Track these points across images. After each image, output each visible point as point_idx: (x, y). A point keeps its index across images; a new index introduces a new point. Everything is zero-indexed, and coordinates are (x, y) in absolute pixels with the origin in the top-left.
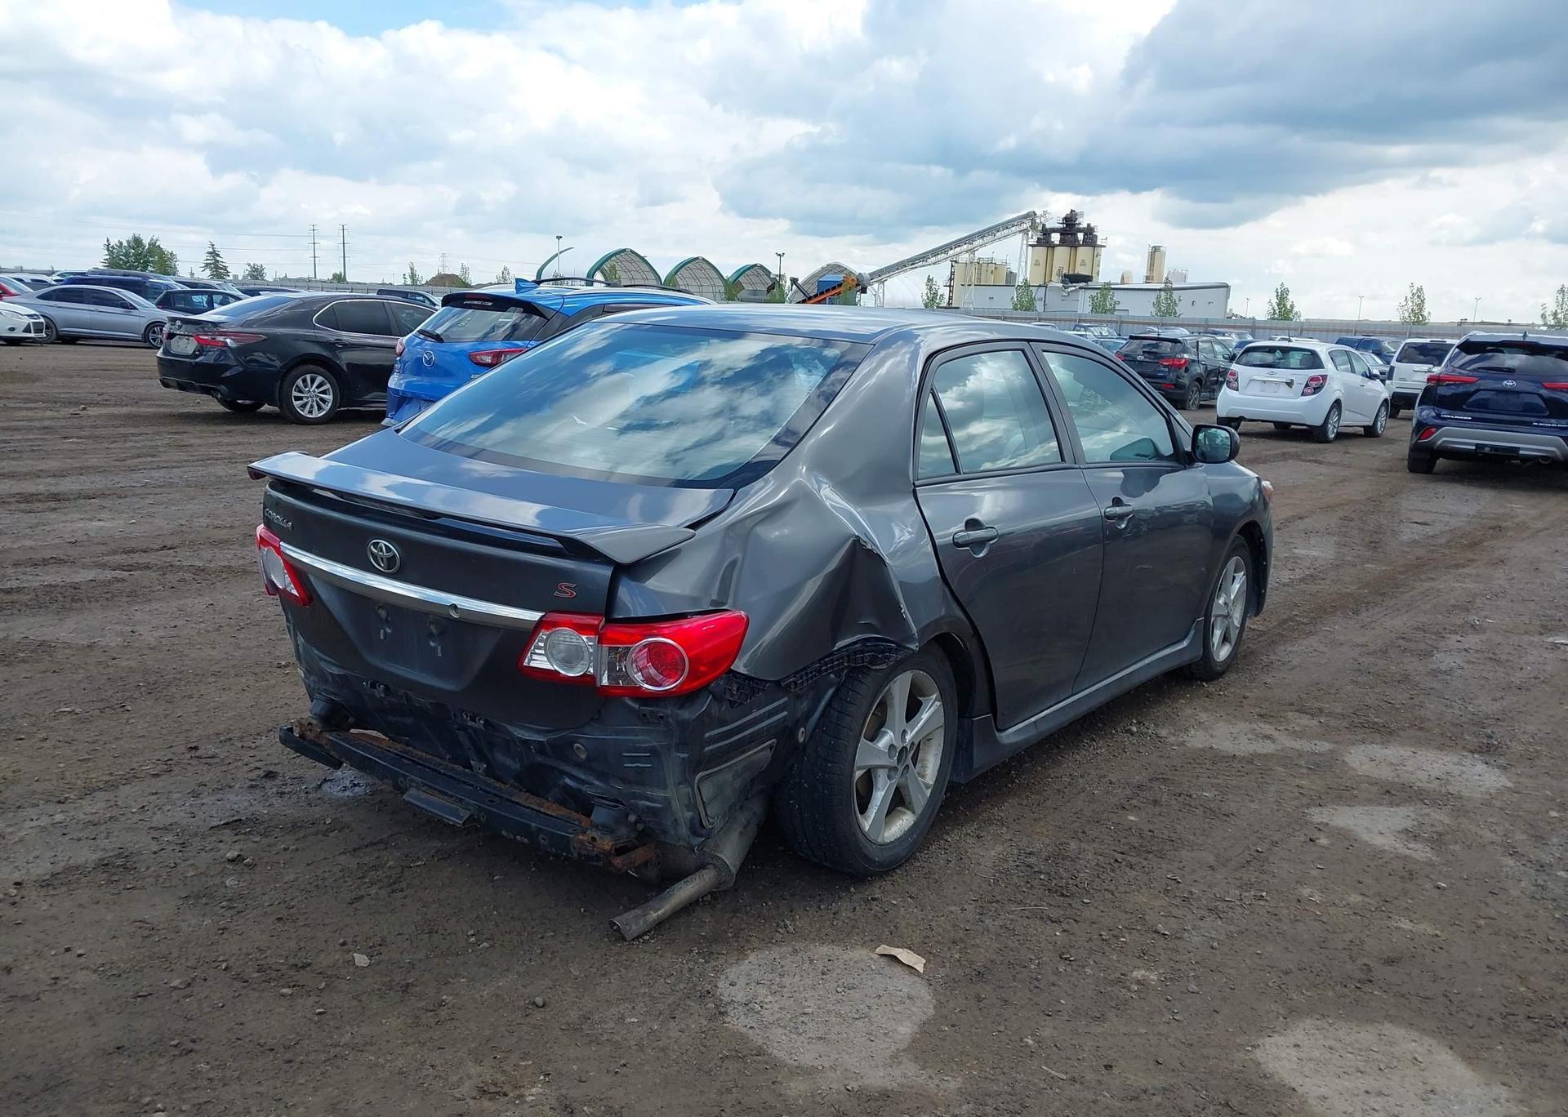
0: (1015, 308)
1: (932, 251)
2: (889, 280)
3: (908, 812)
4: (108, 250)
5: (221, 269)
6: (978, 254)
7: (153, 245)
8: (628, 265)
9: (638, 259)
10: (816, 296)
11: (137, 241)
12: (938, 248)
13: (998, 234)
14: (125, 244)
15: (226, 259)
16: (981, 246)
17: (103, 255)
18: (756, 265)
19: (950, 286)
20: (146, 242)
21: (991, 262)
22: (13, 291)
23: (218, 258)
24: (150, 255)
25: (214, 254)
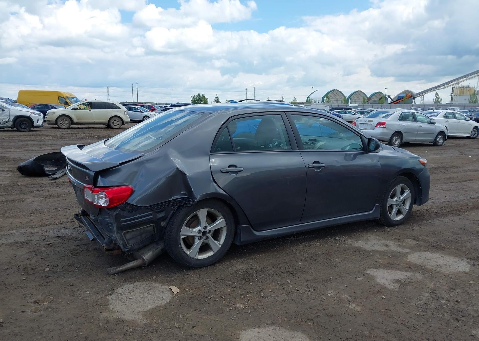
0: (469, 103)
1: (442, 84)
2: (426, 95)
3: (212, 251)
4: (192, 98)
5: (219, 102)
6: (460, 85)
7: (203, 96)
8: (336, 94)
9: (338, 92)
10: (396, 101)
11: (199, 95)
12: (445, 83)
13: (469, 77)
14: (196, 96)
15: (220, 99)
16: (461, 81)
17: (191, 99)
18: (379, 92)
19: (452, 96)
20: (201, 95)
21: (468, 87)
22: (157, 109)
23: (218, 99)
24: (202, 99)
25: (217, 97)
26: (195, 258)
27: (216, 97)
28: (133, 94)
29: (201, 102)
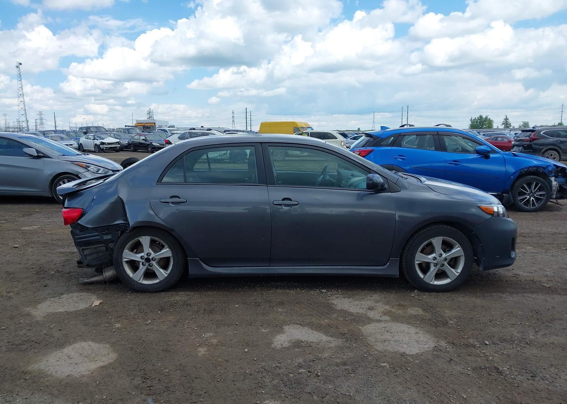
3: (157, 279)
4: (471, 121)
5: (508, 124)
7: (486, 118)
11: (481, 117)
14: (477, 118)
15: (510, 121)
17: (470, 123)
20: (484, 117)
23: (508, 121)
24: (485, 122)
25: (506, 119)
26: (139, 282)
27: (504, 119)
28: (402, 119)
29: (483, 126)
